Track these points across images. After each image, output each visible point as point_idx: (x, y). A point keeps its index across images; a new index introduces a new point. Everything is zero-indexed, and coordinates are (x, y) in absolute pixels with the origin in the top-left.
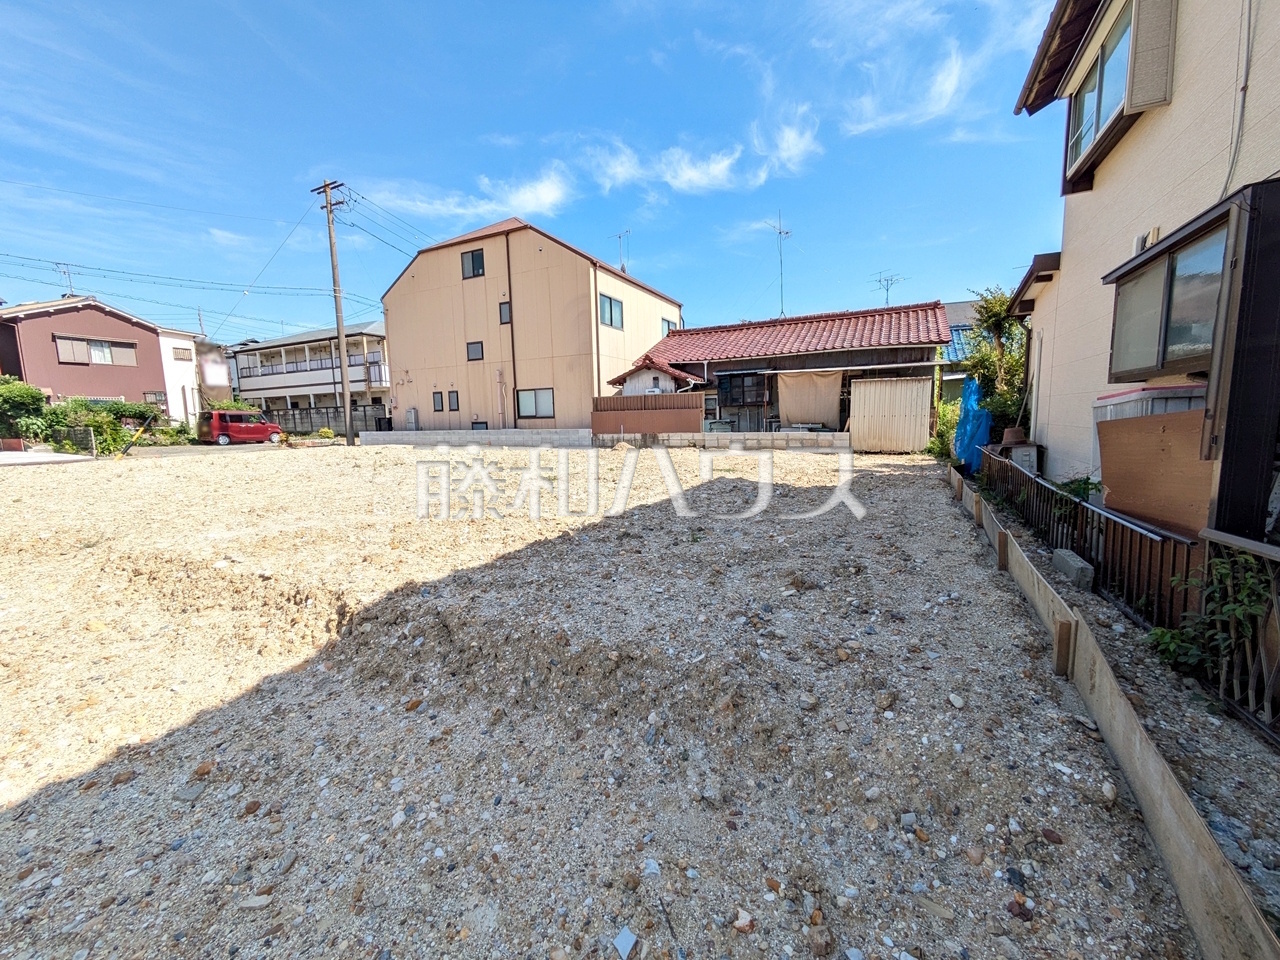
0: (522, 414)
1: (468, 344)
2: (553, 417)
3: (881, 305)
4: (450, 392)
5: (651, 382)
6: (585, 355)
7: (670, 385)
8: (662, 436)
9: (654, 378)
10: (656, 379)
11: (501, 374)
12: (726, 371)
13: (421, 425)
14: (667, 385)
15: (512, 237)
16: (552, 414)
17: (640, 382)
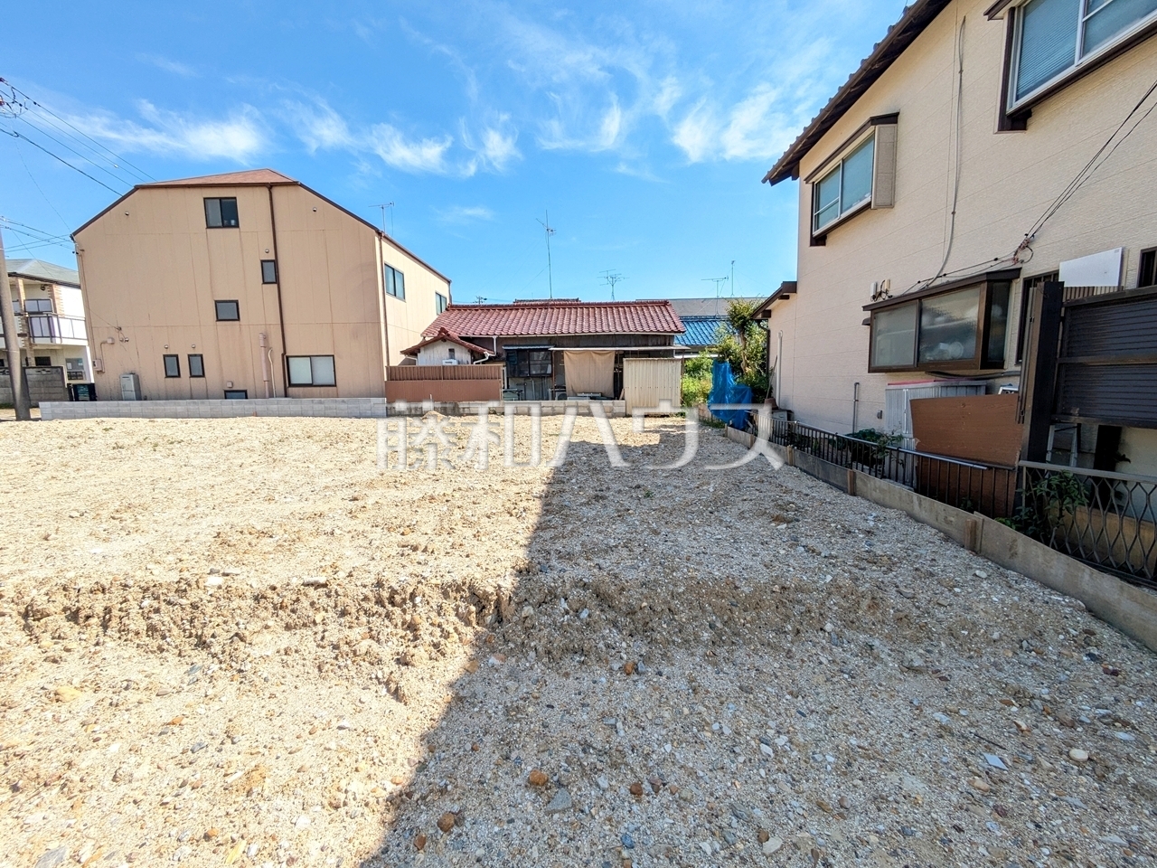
0: (293, 382)
1: (216, 302)
2: (335, 386)
3: (609, 300)
4: (189, 356)
5: (447, 354)
6: (372, 324)
7: (466, 357)
8: (462, 405)
9: (450, 350)
10: (451, 351)
11: (266, 338)
12: (516, 346)
13: (144, 392)
14: (463, 356)
15: (276, 191)
16: (333, 382)
17: (435, 352)
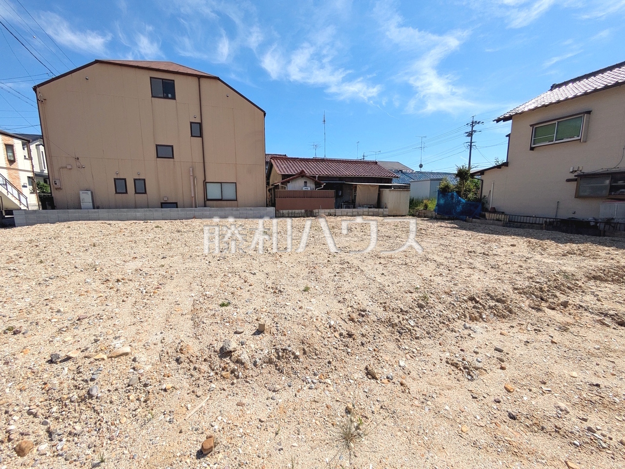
0: (209, 197)
1: (157, 146)
2: (236, 200)
4: (135, 180)
5: (303, 184)
6: (260, 165)
7: (313, 186)
9: (305, 182)
11: (193, 170)
13: (97, 203)
15: (203, 81)
16: (234, 198)
17: (297, 183)
